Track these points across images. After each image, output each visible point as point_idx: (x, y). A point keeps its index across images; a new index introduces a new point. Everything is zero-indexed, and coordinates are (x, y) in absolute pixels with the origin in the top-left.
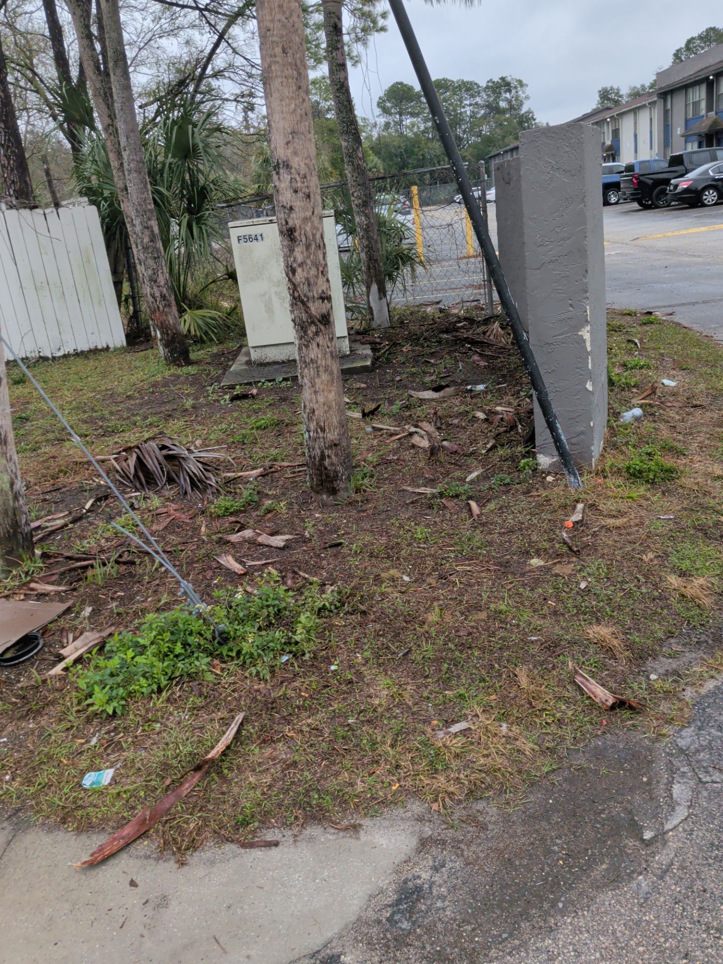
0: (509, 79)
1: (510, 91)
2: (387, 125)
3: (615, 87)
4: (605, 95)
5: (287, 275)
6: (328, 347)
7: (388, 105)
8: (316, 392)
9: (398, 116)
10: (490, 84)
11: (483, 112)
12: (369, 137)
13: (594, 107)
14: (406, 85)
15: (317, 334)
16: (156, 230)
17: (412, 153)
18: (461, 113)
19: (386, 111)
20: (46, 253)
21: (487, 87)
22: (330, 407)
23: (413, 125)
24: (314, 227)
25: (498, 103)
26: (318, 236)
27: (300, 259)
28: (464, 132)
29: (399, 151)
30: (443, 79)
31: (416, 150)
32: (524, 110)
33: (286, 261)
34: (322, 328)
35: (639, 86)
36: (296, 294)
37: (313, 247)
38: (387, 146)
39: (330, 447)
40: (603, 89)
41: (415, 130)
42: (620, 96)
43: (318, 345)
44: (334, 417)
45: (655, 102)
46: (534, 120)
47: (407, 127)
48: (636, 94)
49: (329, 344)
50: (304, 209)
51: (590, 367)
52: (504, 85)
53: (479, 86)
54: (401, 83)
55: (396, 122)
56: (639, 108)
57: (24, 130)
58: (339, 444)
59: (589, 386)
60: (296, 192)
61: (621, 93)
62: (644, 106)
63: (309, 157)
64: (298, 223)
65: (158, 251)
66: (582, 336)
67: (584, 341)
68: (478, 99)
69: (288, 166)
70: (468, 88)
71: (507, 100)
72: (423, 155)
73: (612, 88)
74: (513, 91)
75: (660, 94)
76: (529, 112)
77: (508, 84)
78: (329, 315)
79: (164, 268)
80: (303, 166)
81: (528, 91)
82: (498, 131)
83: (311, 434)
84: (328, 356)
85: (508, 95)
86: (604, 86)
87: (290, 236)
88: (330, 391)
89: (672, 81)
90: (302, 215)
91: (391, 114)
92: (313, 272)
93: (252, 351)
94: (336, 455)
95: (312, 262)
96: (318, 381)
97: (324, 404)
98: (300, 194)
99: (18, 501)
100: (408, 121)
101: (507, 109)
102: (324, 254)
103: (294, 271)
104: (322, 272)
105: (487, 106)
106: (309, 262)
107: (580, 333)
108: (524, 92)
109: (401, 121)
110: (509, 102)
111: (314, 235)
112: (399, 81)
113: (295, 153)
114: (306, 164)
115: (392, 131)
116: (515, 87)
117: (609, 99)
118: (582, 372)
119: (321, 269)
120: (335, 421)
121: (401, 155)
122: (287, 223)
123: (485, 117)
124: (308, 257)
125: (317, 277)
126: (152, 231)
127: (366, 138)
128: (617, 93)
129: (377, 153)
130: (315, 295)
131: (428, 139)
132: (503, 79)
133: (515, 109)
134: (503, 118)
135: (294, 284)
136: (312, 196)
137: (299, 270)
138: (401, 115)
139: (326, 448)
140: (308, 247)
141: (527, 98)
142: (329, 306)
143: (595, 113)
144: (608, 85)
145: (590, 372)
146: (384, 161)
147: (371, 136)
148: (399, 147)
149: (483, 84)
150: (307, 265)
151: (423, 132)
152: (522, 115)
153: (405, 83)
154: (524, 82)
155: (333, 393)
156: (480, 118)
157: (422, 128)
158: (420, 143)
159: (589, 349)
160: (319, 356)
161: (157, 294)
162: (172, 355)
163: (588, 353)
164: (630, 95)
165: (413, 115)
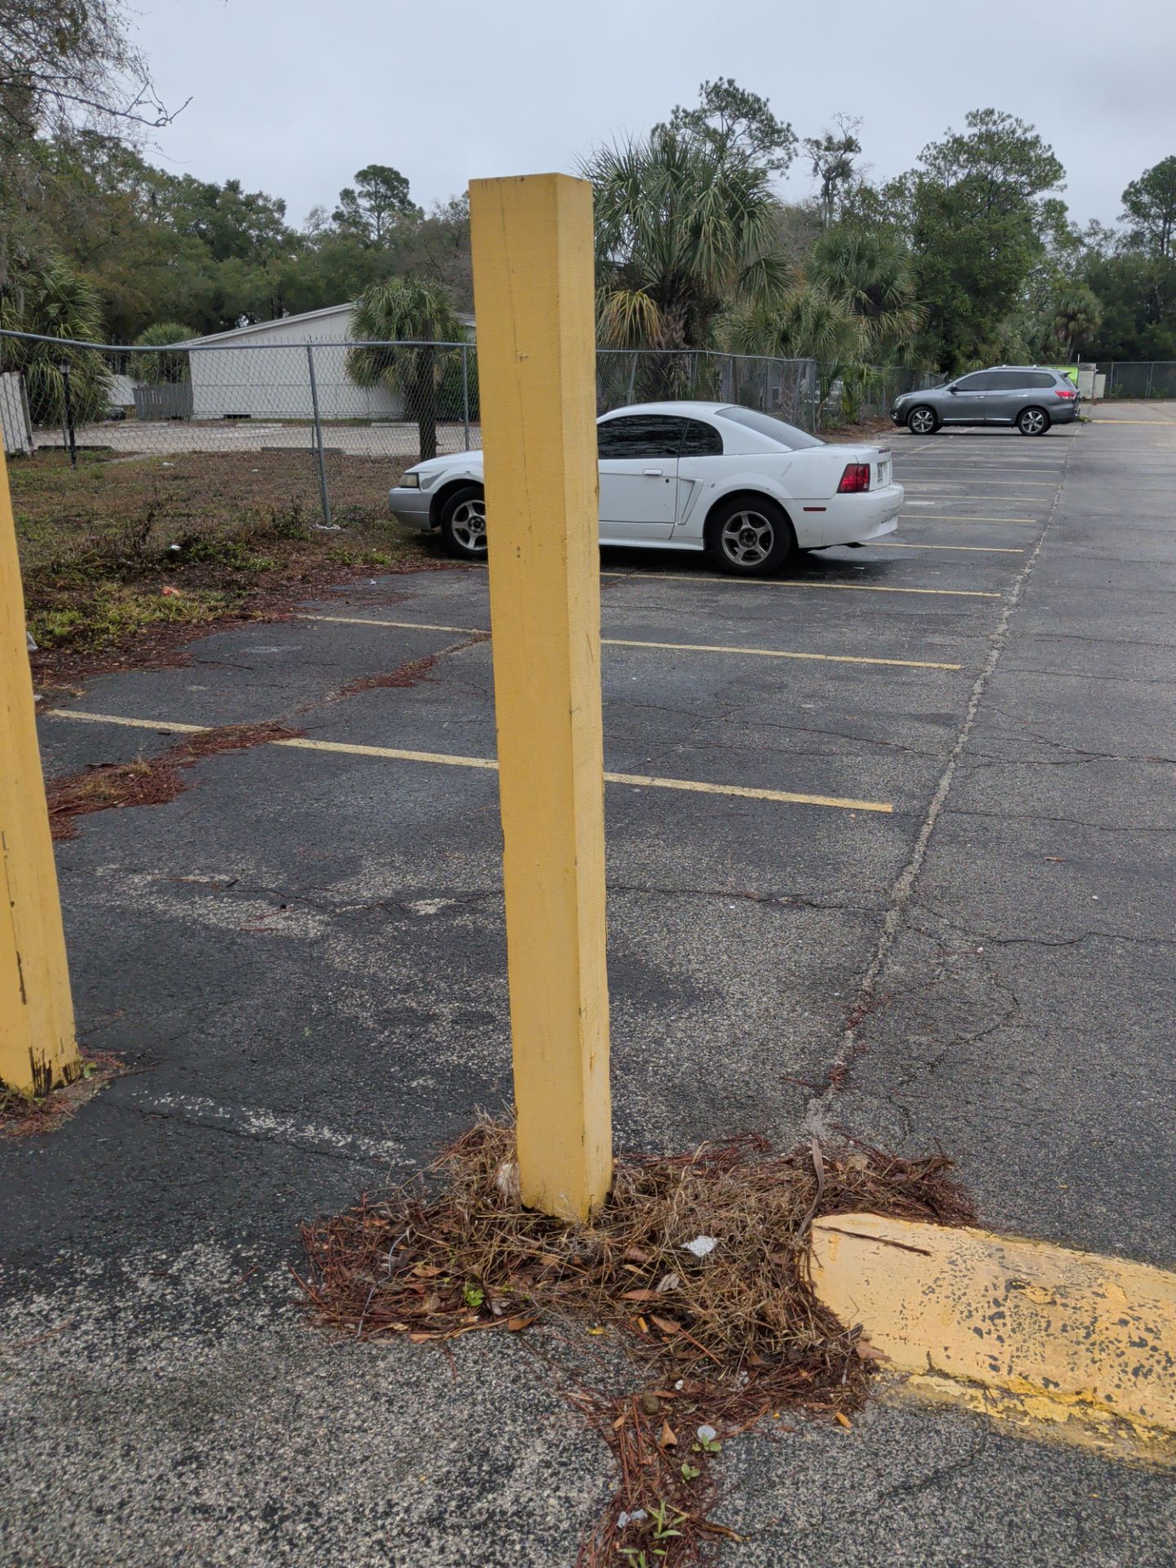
7: (1145, 198)
9: (1161, 223)
19: (1137, 209)
55: (1155, 234)
91: (1146, 217)
109: (1167, 233)
115: (1143, 248)
138: (1167, 222)
147: (1100, 256)
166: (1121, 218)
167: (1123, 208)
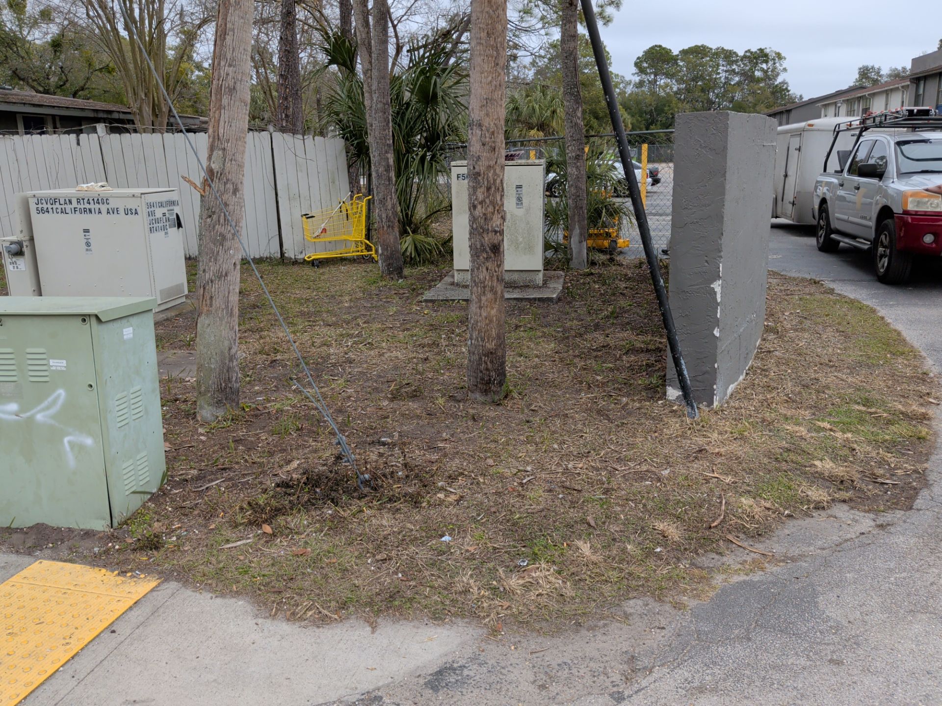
0: (767, 51)
1: (766, 62)
2: (641, 84)
3: (876, 66)
4: (864, 73)
5: (470, 209)
6: (496, 272)
7: (645, 65)
8: (480, 308)
9: (652, 77)
10: (748, 54)
11: (737, 79)
12: (623, 93)
13: (852, 84)
14: (664, 49)
15: (487, 259)
16: (391, 161)
17: (662, 111)
18: (716, 79)
19: (641, 70)
20: (301, 171)
21: (745, 57)
22: (491, 321)
23: (667, 85)
24: (495, 174)
25: (753, 72)
26: (498, 181)
27: (481, 197)
28: (717, 96)
29: (649, 109)
30: (702, 46)
31: (666, 109)
32: (779, 80)
33: (470, 199)
34: (492, 255)
35: (900, 68)
36: (475, 226)
37: (493, 189)
38: (638, 103)
39: (486, 355)
40: (864, 67)
41: (668, 90)
42: (880, 76)
43: (487, 269)
44: (493, 330)
45: (908, 86)
46: (788, 91)
47: (660, 86)
48: (896, 75)
49: (497, 269)
50: (489, 159)
51: (718, 316)
52: (761, 56)
53: (737, 56)
54: (660, 46)
55: (650, 82)
56: (892, 90)
57: (306, 61)
58: (495, 353)
59: (716, 333)
60: (484, 145)
61: (882, 73)
62: (897, 89)
63: (499, 119)
64: (482, 169)
65: (389, 179)
66: (713, 289)
67: (715, 293)
68: (734, 67)
69: (480, 125)
70: (728, 56)
71: (762, 70)
72: (672, 114)
73: (873, 68)
74: (770, 63)
75: (913, 79)
76: (784, 83)
77: (766, 55)
78: (499, 245)
79: (393, 195)
80: (492, 125)
81: (785, 64)
82: (750, 99)
83: (473, 342)
84: (495, 278)
85: (764, 66)
86: (865, 64)
87: (475, 178)
88: (493, 308)
89: (928, 68)
90: (487, 163)
91: (646, 74)
92: (490, 209)
93: (456, 274)
94: (492, 362)
95: (490, 202)
96: (484, 298)
97: (486, 318)
98: (487, 147)
99: (233, 362)
100: (662, 81)
101: (762, 79)
102: (502, 196)
103: (475, 207)
104: (498, 210)
105: (742, 74)
106: (487, 201)
107: (712, 286)
108: (781, 65)
109: (656, 81)
110: (765, 72)
111: (495, 181)
112: (658, 44)
113: (487, 115)
114: (494, 124)
115: (645, 89)
116: (774, 59)
117: (868, 78)
118: (711, 320)
119: (497, 208)
120: (494, 333)
121: (651, 113)
122: (474, 168)
123: (739, 84)
124: (488, 197)
125: (493, 213)
126: (388, 162)
127: (619, 94)
128: (878, 73)
129: (627, 108)
130: (490, 228)
131: (679, 99)
132: (761, 50)
133: (770, 79)
134: (756, 87)
135: (474, 217)
136: (497, 149)
137: (479, 207)
138: (655, 76)
139: (484, 355)
140: (488, 189)
141: (785, 70)
142: (500, 238)
143: (851, 90)
144: (870, 64)
145: (718, 320)
146: (633, 116)
147: (625, 93)
148: (650, 105)
149: (741, 53)
150: (486, 203)
151: (676, 93)
152: (777, 86)
153: (664, 46)
154: (783, 55)
155: (495, 310)
156: (734, 85)
157: (675, 89)
158: (671, 102)
159: (719, 300)
160: (487, 278)
161: (384, 216)
162: (388, 268)
163: (718, 304)
164: (890, 76)
165: (668, 75)
166: (633, 74)
167: (634, 70)
